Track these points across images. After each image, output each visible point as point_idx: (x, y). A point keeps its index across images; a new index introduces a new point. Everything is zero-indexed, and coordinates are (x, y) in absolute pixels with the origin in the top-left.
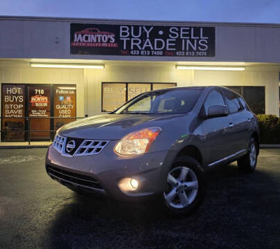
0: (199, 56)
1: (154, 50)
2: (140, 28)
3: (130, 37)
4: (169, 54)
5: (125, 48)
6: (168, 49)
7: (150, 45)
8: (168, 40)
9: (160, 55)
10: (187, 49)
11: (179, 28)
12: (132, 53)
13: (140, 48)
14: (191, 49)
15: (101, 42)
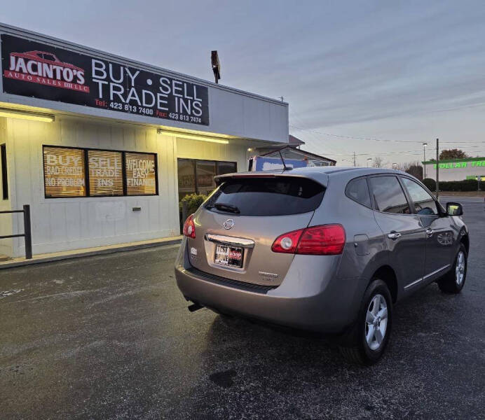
0: (193, 122)
1: (143, 107)
2: (122, 68)
3: (108, 79)
4: (161, 114)
5: (101, 96)
6: (159, 107)
7: (137, 98)
8: (159, 95)
9: (149, 115)
10: (181, 112)
11: (171, 80)
12: (112, 105)
13: (123, 101)
14: (185, 112)
15: (62, 79)
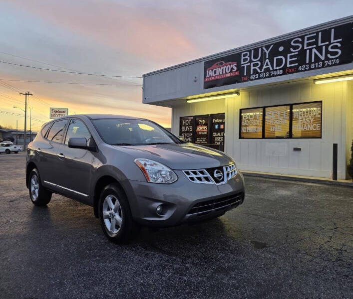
0: (328, 66)
1: (273, 70)
3: (251, 61)
4: (290, 70)
5: (245, 74)
6: (288, 65)
7: (270, 66)
8: (289, 55)
9: (280, 75)
10: (313, 61)
11: (303, 37)
12: (251, 78)
13: (259, 71)
15: (226, 73)
